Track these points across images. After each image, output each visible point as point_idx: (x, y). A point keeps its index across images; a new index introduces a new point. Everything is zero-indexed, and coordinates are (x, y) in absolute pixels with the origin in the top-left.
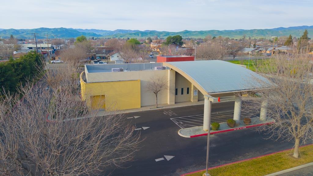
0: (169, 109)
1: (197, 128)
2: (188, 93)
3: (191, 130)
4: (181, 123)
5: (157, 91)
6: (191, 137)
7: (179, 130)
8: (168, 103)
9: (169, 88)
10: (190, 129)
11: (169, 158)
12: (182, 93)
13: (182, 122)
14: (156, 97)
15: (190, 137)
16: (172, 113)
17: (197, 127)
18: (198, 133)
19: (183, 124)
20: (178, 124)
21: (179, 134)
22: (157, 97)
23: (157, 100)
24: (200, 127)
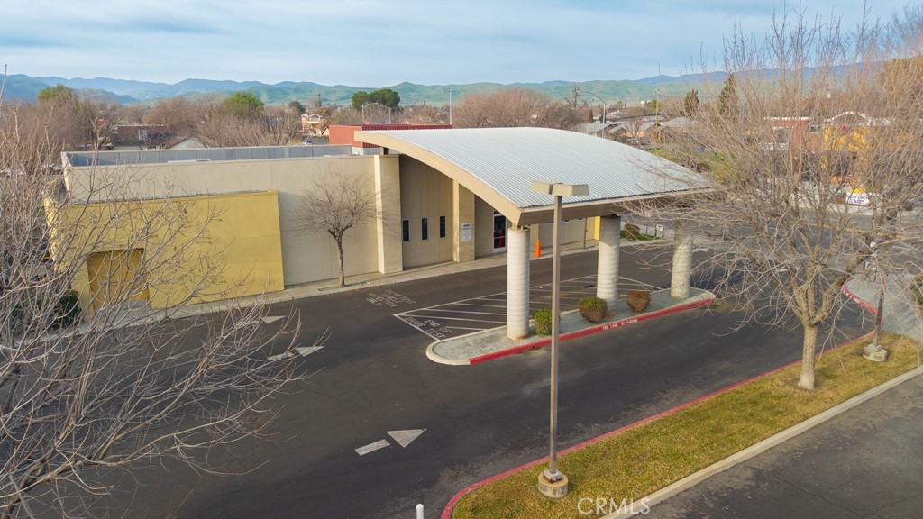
0: (386, 287)
1: (487, 335)
2: (443, 234)
3: (468, 340)
4: (433, 324)
5: (340, 228)
6: (473, 361)
7: (431, 346)
8: (382, 269)
9: (379, 216)
10: (463, 338)
11: (405, 437)
12: (425, 236)
13: (435, 320)
14: (338, 248)
15: (469, 363)
16: (397, 297)
17: (486, 332)
18: (492, 349)
19: (439, 327)
20: (421, 327)
21: (430, 355)
22: (340, 248)
23: (341, 258)
24: (497, 331)
